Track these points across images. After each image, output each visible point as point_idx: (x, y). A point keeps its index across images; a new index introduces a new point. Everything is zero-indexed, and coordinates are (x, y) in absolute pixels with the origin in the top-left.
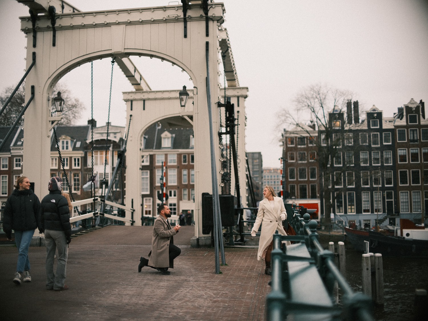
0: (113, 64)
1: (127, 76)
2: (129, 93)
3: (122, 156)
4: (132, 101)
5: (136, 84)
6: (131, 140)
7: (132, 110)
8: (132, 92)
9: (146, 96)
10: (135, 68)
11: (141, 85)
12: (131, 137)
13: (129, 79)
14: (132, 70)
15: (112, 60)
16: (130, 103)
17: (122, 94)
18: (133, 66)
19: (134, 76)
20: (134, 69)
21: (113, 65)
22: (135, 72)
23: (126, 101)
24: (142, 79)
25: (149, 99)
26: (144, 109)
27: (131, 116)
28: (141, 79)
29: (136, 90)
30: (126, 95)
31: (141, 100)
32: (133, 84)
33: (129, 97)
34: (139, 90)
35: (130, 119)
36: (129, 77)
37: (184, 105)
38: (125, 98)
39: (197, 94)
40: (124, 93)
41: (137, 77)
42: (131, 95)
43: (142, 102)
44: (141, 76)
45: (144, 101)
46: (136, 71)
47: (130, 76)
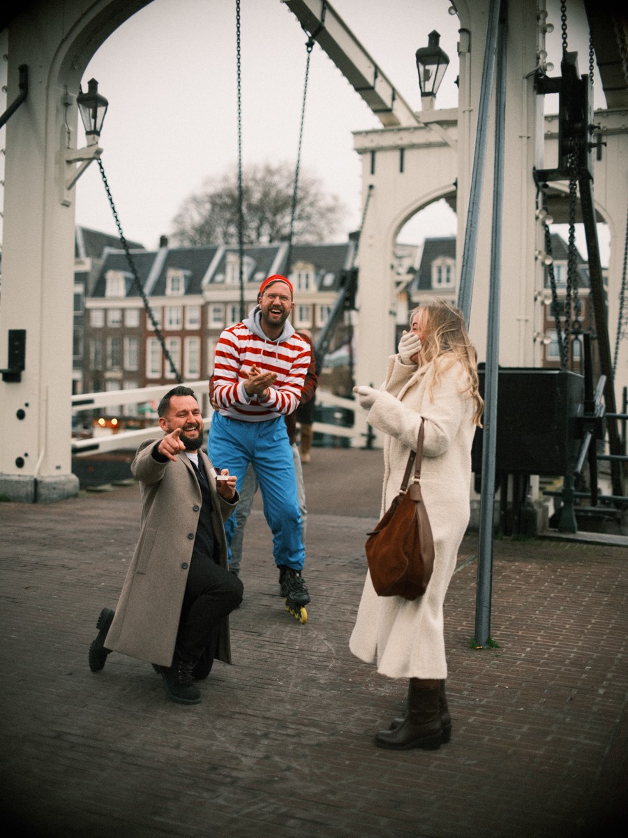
0: (310, 49)
1: (357, 89)
2: (367, 133)
3: (348, 283)
4: (373, 152)
5: (381, 109)
6: (371, 246)
7: (373, 172)
8: (374, 132)
9: (405, 139)
10: (376, 68)
11: (395, 112)
12: (371, 237)
13: (364, 97)
14: (368, 73)
15: (307, 40)
16: (368, 157)
17: (352, 135)
18: (368, 63)
19: (372, 88)
20: (372, 69)
21: (309, 52)
22: (376, 77)
23: (361, 151)
24: (396, 97)
25: (413, 146)
26: (402, 170)
27: (371, 187)
28: (393, 99)
29: (385, 125)
30: (360, 138)
31: (394, 148)
32: (375, 111)
33: (368, 143)
34: (392, 125)
35: (369, 196)
36: (363, 92)
37: (430, 90)
38: (359, 146)
39: (469, 51)
40: (356, 134)
41: (383, 91)
42: (371, 137)
43: (397, 154)
44: (394, 90)
45: (402, 150)
46: (379, 75)
47: (364, 88)
